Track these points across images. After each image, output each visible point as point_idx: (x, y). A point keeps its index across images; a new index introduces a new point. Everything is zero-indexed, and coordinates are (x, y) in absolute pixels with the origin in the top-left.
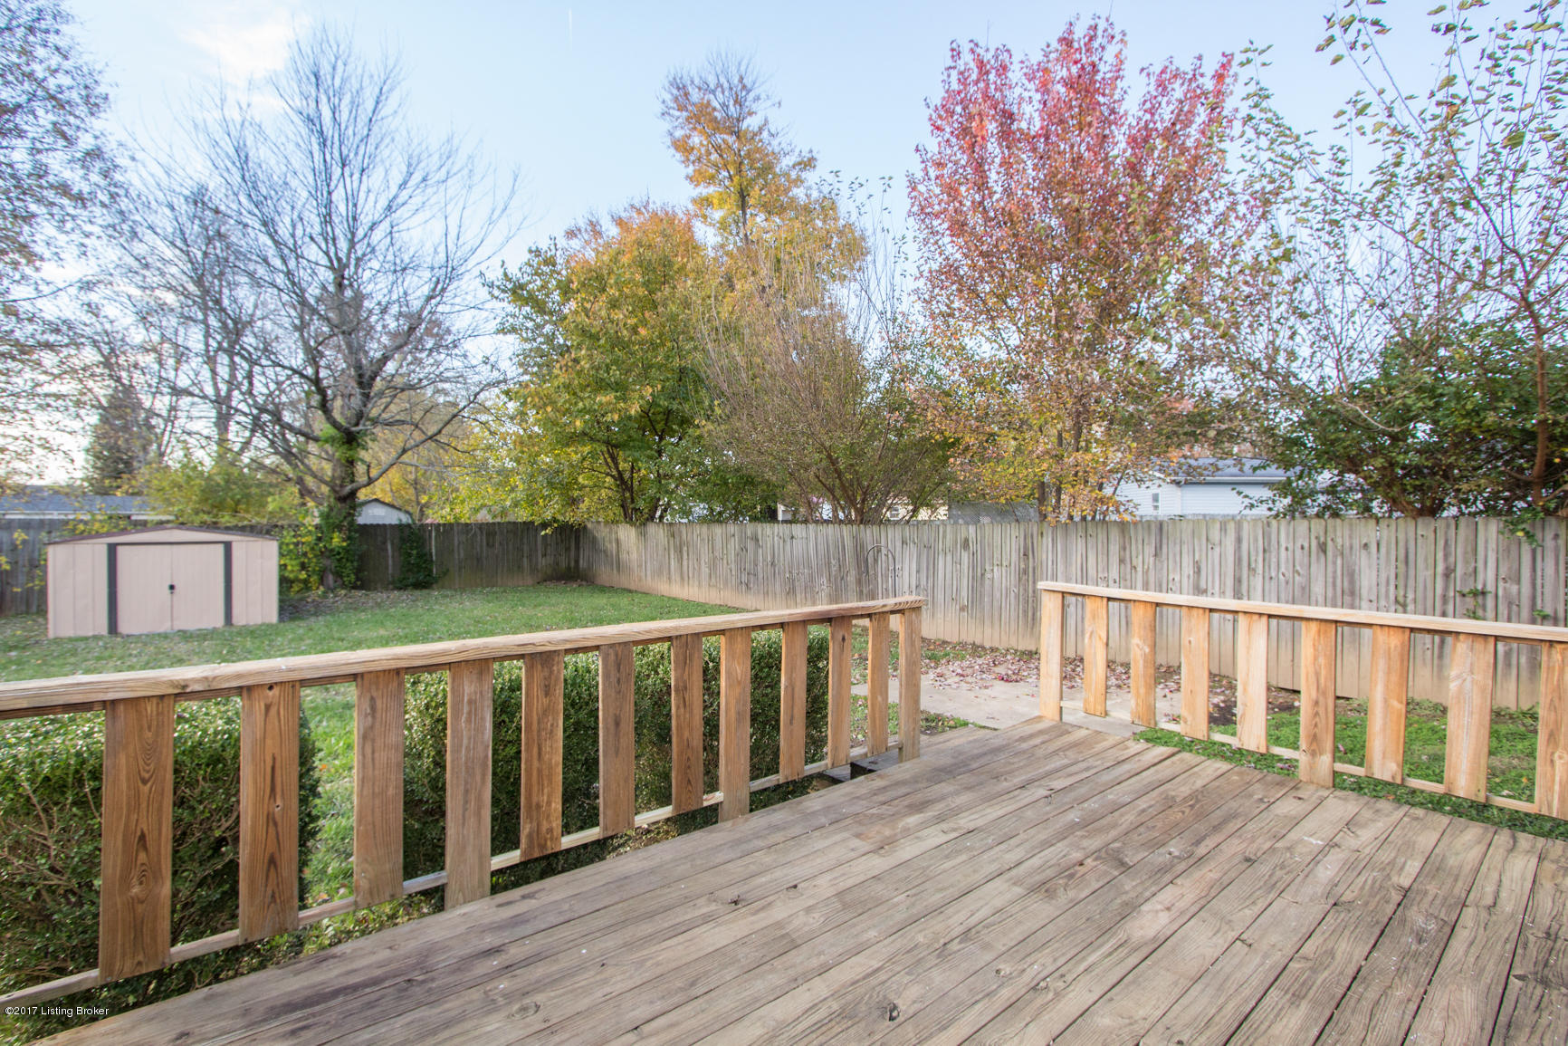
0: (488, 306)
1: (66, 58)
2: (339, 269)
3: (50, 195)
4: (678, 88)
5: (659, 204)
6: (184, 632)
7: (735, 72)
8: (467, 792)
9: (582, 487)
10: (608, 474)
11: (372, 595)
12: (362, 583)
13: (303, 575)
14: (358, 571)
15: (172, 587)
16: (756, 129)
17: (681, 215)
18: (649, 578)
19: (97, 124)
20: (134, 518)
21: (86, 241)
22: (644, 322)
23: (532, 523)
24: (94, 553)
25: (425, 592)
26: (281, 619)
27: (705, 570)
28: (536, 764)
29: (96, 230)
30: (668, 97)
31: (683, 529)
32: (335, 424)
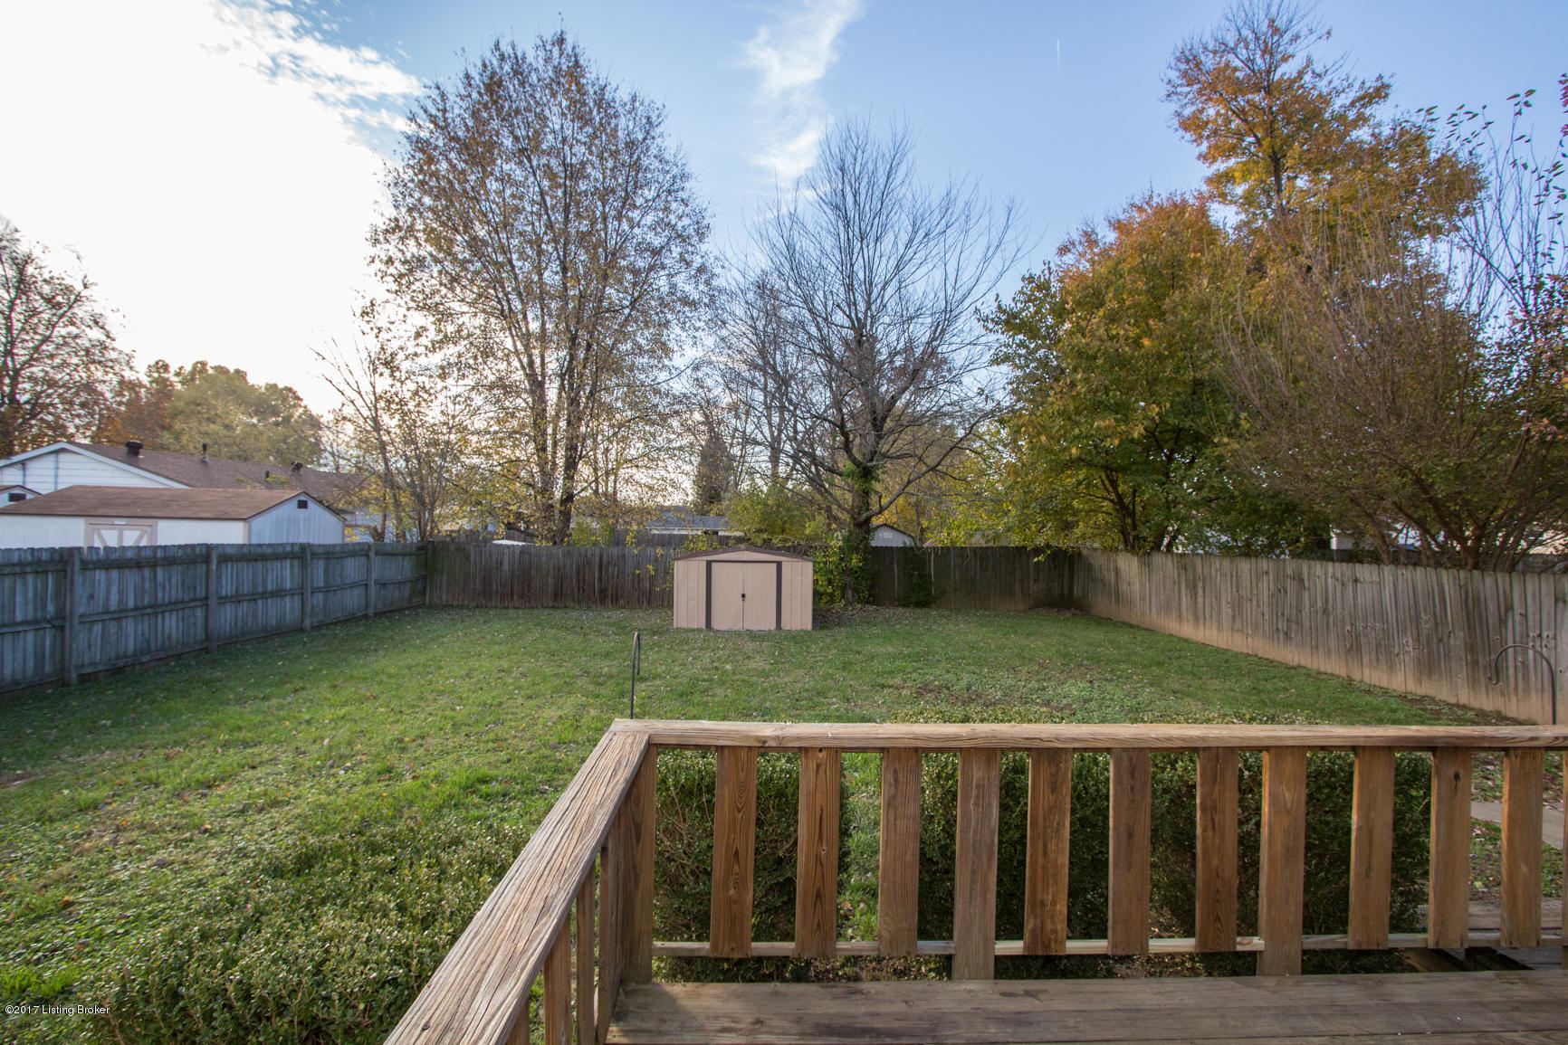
0: (983, 340)
1: (687, 205)
2: (858, 326)
3: (678, 306)
4: (1188, 61)
5: (1164, 195)
6: (751, 631)
7: (1262, 15)
8: (974, 872)
9: (1076, 513)
10: (1105, 498)
11: (881, 610)
12: (874, 599)
13: (830, 590)
14: (871, 588)
15: (743, 596)
16: (1294, 75)
17: (1191, 201)
18: (1154, 614)
19: (703, 247)
20: (720, 533)
21: (697, 334)
22: (1148, 332)
23: (1024, 548)
24: (698, 566)
25: (925, 610)
26: (814, 627)
27: (1226, 611)
28: (1041, 860)
29: (701, 324)
30: (1174, 75)
31: (1198, 562)
32: (854, 460)
